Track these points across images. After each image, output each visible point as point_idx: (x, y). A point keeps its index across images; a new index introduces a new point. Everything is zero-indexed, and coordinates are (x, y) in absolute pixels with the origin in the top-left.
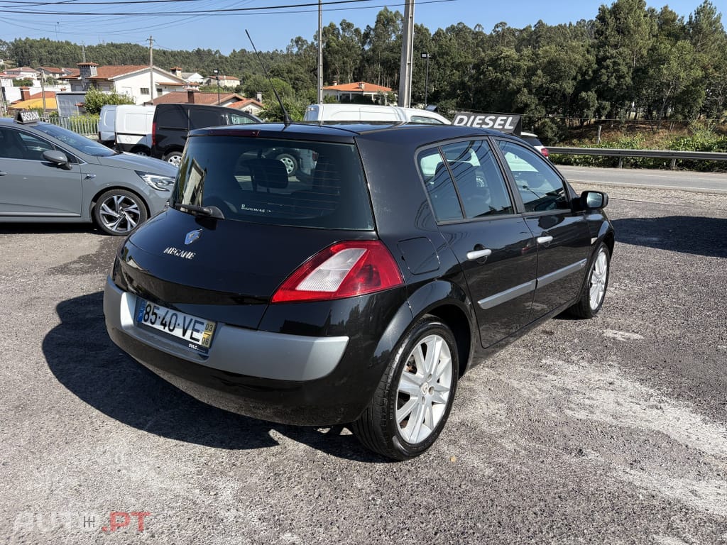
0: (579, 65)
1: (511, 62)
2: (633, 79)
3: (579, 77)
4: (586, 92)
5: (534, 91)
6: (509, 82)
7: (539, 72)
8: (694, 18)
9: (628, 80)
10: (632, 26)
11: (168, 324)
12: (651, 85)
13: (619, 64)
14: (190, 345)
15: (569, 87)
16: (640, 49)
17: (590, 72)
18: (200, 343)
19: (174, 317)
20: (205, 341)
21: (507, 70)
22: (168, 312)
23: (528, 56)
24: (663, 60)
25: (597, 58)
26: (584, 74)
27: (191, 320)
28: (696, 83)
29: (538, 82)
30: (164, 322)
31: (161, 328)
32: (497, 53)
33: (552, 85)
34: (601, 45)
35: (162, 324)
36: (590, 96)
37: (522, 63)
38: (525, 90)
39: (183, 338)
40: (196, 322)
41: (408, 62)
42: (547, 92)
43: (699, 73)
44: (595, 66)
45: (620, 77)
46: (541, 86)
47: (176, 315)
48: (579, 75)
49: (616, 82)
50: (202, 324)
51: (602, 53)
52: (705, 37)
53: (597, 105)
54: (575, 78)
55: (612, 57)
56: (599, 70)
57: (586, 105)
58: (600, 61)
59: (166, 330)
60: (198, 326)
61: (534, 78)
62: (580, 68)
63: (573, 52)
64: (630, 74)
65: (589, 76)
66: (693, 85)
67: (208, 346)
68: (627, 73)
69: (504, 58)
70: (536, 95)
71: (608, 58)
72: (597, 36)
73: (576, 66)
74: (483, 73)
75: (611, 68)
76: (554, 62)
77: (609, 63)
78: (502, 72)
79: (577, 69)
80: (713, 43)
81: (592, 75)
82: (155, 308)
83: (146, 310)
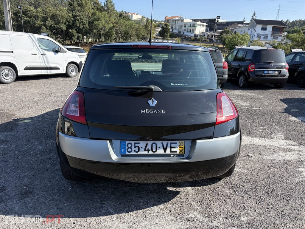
0: (66, 18)
1: (33, 13)
2: (88, 25)
3: (67, 23)
4: (72, 30)
5: (48, 28)
6: (35, 23)
7: (49, 19)
8: (105, 4)
9: (87, 26)
10: (84, 3)
11: (150, 149)
12: (96, 29)
13: (82, 19)
14: (171, 156)
15: (64, 27)
16: (89, 13)
17: (71, 21)
18: (178, 153)
20: (181, 151)
21: (32, 17)
22: (147, 143)
23: (41, 11)
24: (98, 19)
25: (73, 15)
26: (69, 22)
27: (167, 143)
28: (111, 29)
29: (49, 24)
30: (147, 149)
32: (25, 8)
33: (56, 25)
34: (73, 10)
35: (145, 150)
36: (74, 31)
37: (38, 14)
38: (44, 27)
39: (166, 153)
40: (171, 144)
41: (8, 9)
42: (54, 28)
43: (111, 25)
44: (73, 19)
45: (83, 25)
46: (51, 26)
47: (156, 144)
48: (67, 22)
49: (83, 26)
50: (176, 143)
51: (74, 13)
52: (111, 11)
53: (77, 36)
54: (65, 24)
55: (79, 16)
56: (75, 21)
57: (73, 35)
58: (74, 17)
59: (151, 152)
60: (174, 145)
61: (47, 22)
62: (67, 19)
63: (62, 12)
64: (87, 23)
65: (71, 23)
66: (110, 29)
67: (184, 153)
68: (86, 23)
69: (29, 11)
70: (49, 29)
71: (77, 16)
72: (70, 6)
73: (65, 18)
74: (20, 17)
75: (79, 20)
76: (55, 15)
77: (78, 18)
78: (30, 17)
79: (66, 19)
80: (114, 14)
81: (72, 23)
82: (135, 144)
83: (127, 146)
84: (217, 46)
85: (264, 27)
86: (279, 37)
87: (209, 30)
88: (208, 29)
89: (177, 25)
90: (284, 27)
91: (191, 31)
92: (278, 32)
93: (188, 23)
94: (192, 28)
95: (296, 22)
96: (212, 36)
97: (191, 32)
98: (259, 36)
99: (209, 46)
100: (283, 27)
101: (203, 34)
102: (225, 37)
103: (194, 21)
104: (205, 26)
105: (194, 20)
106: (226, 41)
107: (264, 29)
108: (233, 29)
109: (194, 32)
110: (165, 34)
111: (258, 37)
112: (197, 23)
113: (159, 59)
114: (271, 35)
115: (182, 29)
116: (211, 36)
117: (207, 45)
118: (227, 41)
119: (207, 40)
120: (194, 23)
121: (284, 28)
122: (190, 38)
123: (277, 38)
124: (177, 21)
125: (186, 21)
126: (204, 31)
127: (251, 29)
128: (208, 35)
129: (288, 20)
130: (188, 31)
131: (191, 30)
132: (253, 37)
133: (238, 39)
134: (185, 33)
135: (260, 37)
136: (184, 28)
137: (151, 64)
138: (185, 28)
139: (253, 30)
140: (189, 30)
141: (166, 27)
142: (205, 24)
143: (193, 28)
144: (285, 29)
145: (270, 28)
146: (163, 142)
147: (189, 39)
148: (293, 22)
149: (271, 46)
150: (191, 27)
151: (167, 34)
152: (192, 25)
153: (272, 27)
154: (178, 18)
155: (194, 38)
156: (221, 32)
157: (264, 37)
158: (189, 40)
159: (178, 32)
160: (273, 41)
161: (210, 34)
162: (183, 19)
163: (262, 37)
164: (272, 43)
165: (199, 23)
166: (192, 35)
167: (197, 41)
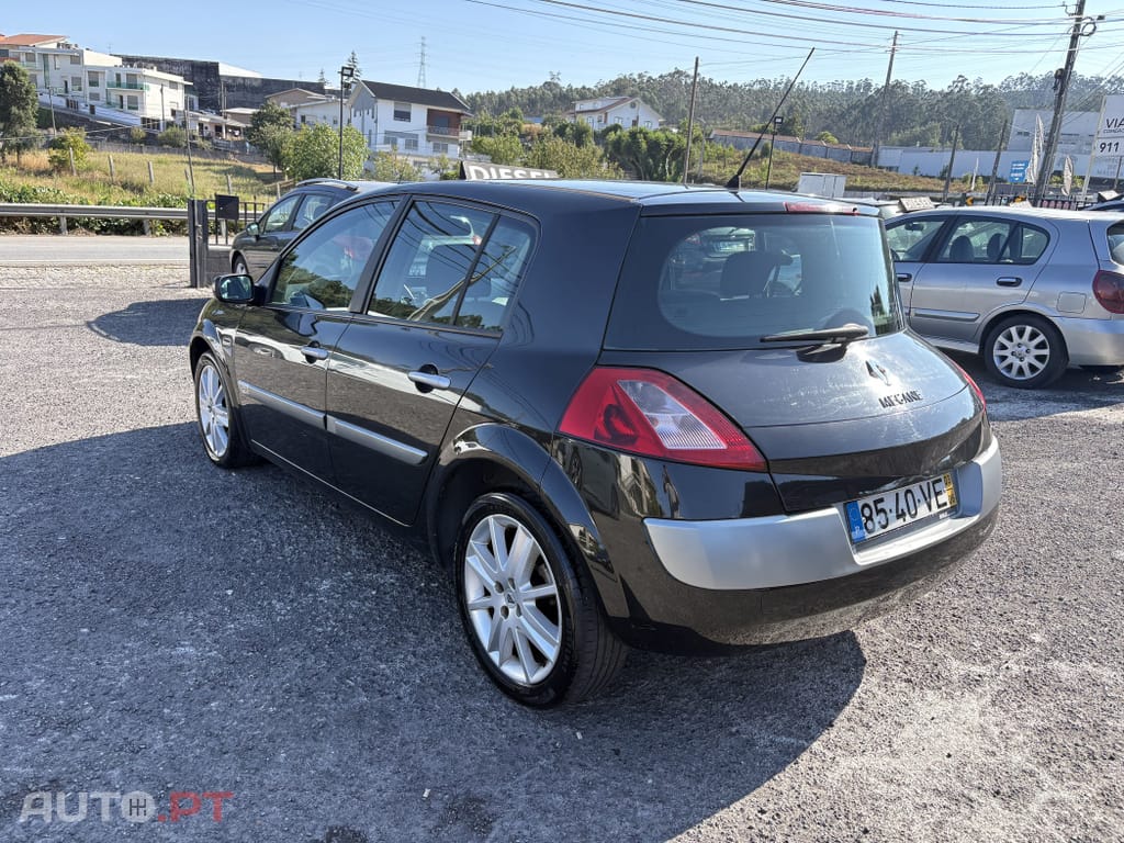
11: (906, 511)
18: (949, 506)
19: (909, 495)
20: (951, 498)
22: (897, 494)
27: (928, 484)
30: (900, 512)
31: (900, 522)
35: (898, 517)
39: (932, 513)
40: (933, 483)
47: (908, 491)
50: (940, 480)
59: (909, 519)
60: (938, 487)
67: (956, 503)
82: (876, 502)
83: (863, 515)
84: (249, 169)
85: (403, 108)
86: (451, 147)
87: (196, 105)
88: (195, 98)
89: (52, 72)
90: (462, 114)
91: (125, 103)
92: (445, 129)
93: (105, 68)
94: (127, 93)
95: (478, 99)
96: (218, 129)
97: (126, 107)
98: (391, 138)
99: (216, 168)
100: (460, 115)
101: (179, 120)
102: (278, 135)
103: (132, 66)
104: (180, 86)
105: (129, 61)
106: (284, 152)
107: (402, 116)
108: (295, 109)
109: (137, 109)
110: (14, 109)
111: (387, 141)
112: (147, 72)
113: (67, 218)
114: (428, 137)
115: (81, 93)
116: (211, 130)
117: (209, 164)
118: (288, 150)
119: (199, 141)
120: (129, 69)
121: (462, 117)
122: (127, 131)
123: (445, 149)
124: (51, 58)
125: (91, 59)
126: (181, 108)
127: (358, 113)
128: (201, 125)
129: (456, 90)
130: (109, 103)
131: (125, 99)
132: (373, 142)
133: (326, 146)
134: (97, 109)
135: (394, 142)
136: (89, 90)
137: (33, 237)
138: (94, 89)
139: (368, 118)
140: (114, 98)
141: (15, 78)
142: (179, 79)
143: (132, 92)
144: (465, 121)
145: (419, 113)
146: (922, 483)
147: (122, 136)
148: (472, 99)
149: (437, 175)
150: (119, 85)
151: (24, 109)
152: (124, 80)
153: (426, 111)
154: (54, 46)
155: (144, 135)
156: (254, 114)
157: (408, 145)
158: (124, 141)
159: (64, 105)
160: (438, 158)
161: (208, 120)
162: (81, 53)
163: (401, 142)
164: (436, 164)
165: (154, 73)
166: (132, 120)
167: (162, 145)
